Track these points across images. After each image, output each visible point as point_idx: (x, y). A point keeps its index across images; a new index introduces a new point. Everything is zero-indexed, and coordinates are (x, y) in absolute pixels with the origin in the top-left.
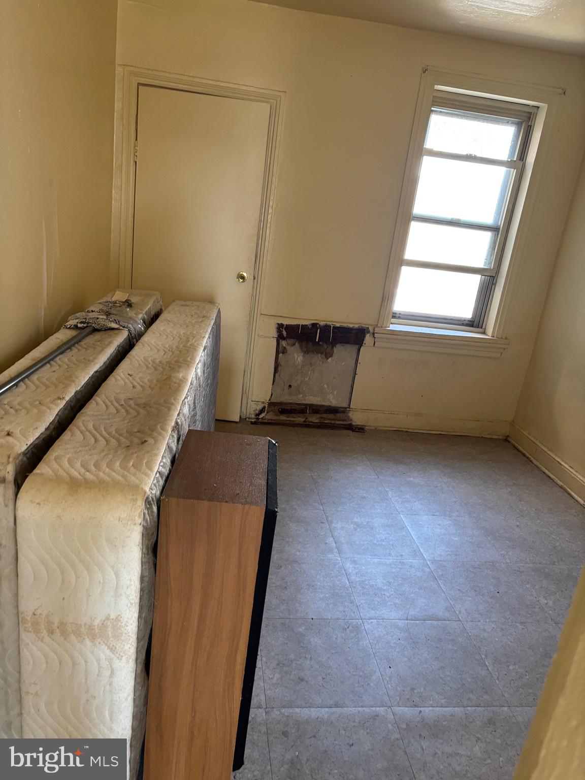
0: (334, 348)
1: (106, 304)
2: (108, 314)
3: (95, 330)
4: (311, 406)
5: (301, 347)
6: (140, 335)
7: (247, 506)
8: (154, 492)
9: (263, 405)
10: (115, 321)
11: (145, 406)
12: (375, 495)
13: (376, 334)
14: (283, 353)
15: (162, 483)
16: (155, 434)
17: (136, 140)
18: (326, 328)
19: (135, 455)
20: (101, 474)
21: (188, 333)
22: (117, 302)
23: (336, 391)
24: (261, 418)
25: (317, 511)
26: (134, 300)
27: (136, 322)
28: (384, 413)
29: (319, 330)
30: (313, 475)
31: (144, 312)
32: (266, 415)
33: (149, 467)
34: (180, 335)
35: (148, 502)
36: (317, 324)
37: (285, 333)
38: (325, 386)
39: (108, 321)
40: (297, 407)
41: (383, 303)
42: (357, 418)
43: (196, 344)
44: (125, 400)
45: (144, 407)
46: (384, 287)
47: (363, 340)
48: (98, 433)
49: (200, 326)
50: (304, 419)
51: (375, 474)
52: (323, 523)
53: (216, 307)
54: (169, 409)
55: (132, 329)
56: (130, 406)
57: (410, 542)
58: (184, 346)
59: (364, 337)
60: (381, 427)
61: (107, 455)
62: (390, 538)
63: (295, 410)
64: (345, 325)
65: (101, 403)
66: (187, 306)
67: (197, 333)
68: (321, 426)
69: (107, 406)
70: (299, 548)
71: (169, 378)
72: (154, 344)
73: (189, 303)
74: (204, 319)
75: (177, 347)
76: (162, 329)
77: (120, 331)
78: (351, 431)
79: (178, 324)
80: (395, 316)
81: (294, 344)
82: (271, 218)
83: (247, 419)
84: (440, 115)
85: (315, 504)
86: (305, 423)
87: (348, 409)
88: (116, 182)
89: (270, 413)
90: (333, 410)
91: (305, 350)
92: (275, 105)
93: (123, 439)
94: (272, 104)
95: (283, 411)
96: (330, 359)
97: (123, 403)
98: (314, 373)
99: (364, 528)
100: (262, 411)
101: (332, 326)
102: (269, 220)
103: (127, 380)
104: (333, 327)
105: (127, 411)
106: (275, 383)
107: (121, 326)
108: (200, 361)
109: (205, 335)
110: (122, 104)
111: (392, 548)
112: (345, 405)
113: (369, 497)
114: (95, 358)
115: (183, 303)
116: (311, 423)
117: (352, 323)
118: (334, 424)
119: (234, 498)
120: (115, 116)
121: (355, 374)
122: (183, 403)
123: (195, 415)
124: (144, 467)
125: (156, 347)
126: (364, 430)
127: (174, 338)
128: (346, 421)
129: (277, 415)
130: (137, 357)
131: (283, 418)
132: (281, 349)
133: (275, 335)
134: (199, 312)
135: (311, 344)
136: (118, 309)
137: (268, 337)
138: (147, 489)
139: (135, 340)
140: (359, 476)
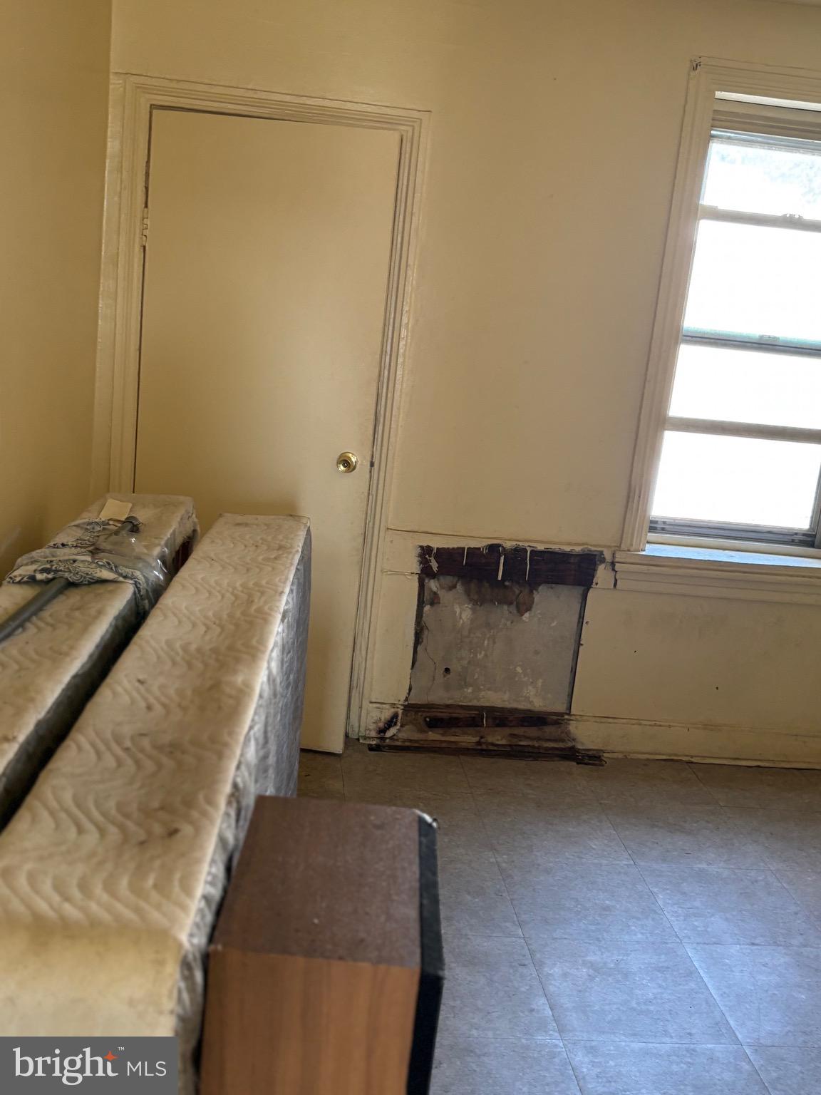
0: (534, 592)
1: (88, 527)
2: (95, 551)
3: (71, 585)
4: (491, 710)
5: (468, 593)
6: (157, 592)
7: (382, 967)
8: (196, 941)
9: (393, 710)
10: (108, 566)
11: (173, 749)
12: (631, 903)
13: (617, 565)
14: (432, 604)
15: (209, 918)
16: (195, 814)
17: (146, 206)
18: (518, 552)
19: (157, 863)
20: (94, 907)
21: (251, 584)
22: (111, 522)
23: (541, 681)
24: (389, 738)
25: (509, 940)
26: (142, 516)
27: (148, 565)
28: (640, 724)
29: (502, 559)
30: (499, 860)
31: (163, 542)
32: (399, 730)
33: (188, 890)
34: (234, 588)
35: (186, 965)
36: (499, 546)
37: (434, 565)
38: (519, 670)
39: (94, 565)
40: (462, 714)
41: (630, 504)
42: (585, 735)
43: (266, 608)
44: (132, 739)
45: (171, 753)
46: (632, 471)
47: (593, 576)
48: (83, 813)
49: (273, 569)
50: (477, 739)
51: (628, 857)
52: (524, 965)
53: (302, 527)
54: (220, 756)
55: (142, 580)
56: (142, 750)
57: (707, 1002)
58: (243, 613)
59: (595, 570)
60: (634, 753)
61: (101, 863)
62: (665, 995)
63: (457, 719)
64: (555, 547)
65: (87, 746)
66: (247, 525)
67: (267, 583)
68: (512, 752)
69: (98, 753)
70: (476, 1021)
71: (216, 686)
72: (185, 611)
73: (249, 518)
74: (281, 552)
75: (231, 616)
76: (199, 577)
77: (119, 585)
78: (575, 764)
79: (229, 564)
80: (654, 527)
81: (454, 587)
82: (406, 345)
83: (361, 741)
84: (728, 143)
85: (508, 924)
86: (479, 747)
87: (566, 717)
88: (105, 285)
89: (407, 727)
90: (536, 719)
91: (476, 597)
92: (410, 134)
93: (130, 825)
94: (404, 134)
95: (434, 723)
96: (527, 615)
97: (128, 744)
98: (494, 643)
99: (610, 975)
100: (391, 723)
101: (529, 550)
102: (401, 351)
103: (135, 694)
104: (532, 551)
105: (138, 763)
106: (417, 664)
107: (121, 575)
108: (275, 644)
109: (284, 587)
110: (122, 143)
111: (669, 1018)
112: (561, 708)
113: (618, 906)
114: (72, 648)
115: (239, 519)
116: (491, 748)
117: (570, 544)
118: (539, 748)
119: (354, 950)
120: (107, 164)
121: (579, 644)
122: (247, 739)
123: (265, 757)
124: (176, 889)
125: (189, 618)
126: (601, 760)
127: (223, 596)
128: (563, 741)
129: (422, 731)
130: (153, 643)
131: (433, 736)
132: (427, 596)
133: (416, 568)
134: (269, 538)
135: (486, 585)
136: (114, 538)
137: (402, 574)
138: (184, 937)
139: (146, 601)
140: (596, 861)
